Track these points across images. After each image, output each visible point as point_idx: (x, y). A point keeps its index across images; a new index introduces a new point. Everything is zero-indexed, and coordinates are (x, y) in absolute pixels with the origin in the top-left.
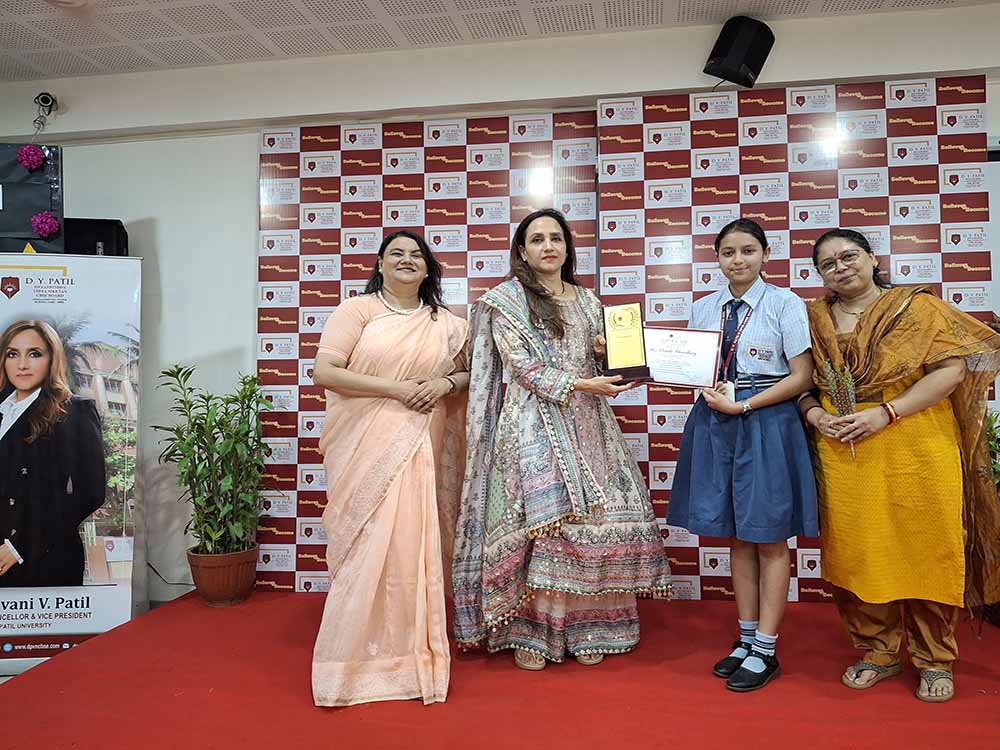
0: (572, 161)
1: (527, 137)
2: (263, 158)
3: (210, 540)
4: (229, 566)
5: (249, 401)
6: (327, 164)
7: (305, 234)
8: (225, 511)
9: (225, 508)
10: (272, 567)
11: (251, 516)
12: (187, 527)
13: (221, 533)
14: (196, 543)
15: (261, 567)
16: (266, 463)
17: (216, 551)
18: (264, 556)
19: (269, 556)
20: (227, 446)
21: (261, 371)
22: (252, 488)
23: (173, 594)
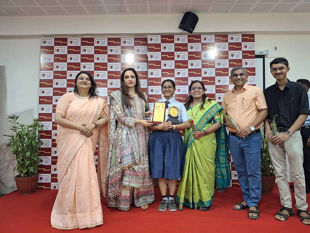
0: (140, 53)
1: (126, 45)
2: (42, 47)
3: (23, 173)
4: (29, 181)
5: (36, 127)
6: (63, 50)
7: (55, 72)
8: (27, 163)
9: (28, 162)
10: (43, 181)
11: (37, 165)
12: (15, 169)
13: (26, 170)
14: (18, 174)
15: (40, 181)
16: (41, 147)
17: (24, 177)
18: (40, 178)
19: (42, 178)
20: (29, 142)
21: (40, 117)
22: (37, 155)
23: (9, 191)
